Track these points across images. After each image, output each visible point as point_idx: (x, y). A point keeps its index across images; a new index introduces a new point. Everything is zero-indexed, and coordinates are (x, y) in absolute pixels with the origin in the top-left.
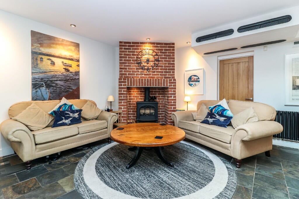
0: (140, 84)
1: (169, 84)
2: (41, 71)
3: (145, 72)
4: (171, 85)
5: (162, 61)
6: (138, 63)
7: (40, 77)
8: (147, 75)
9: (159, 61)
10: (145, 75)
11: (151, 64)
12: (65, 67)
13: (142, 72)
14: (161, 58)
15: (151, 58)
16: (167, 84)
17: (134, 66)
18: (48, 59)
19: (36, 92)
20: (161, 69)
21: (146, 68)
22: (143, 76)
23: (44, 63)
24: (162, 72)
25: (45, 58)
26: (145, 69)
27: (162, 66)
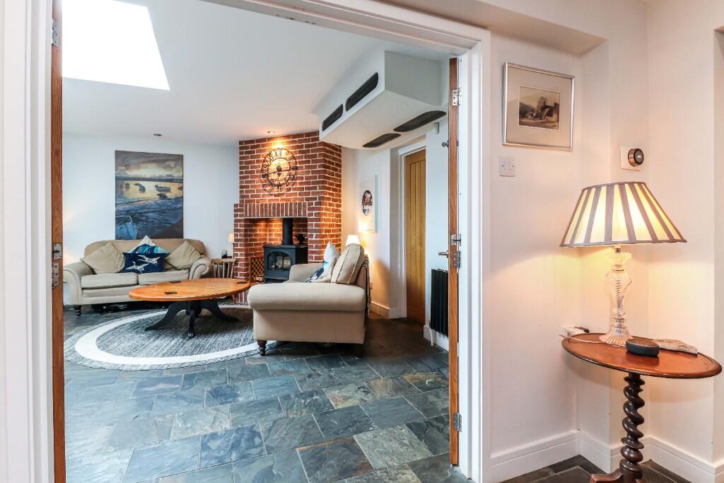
0: (262, 213)
1: (307, 212)
2: (127, 201)
3: (276, 191)
4: (311, 215)
5: (302, 168)
6: (264, 176)
7: (126, 210)
8: (279, 195)
9: (296, 168)
10: (275, 195)
11: (285, 174)
12: (159, 193)
13: (270, 191)
14: (301, 163)
15: (284, 164)
16: (305, 212)
17: (258, 182)
18: (137, 184)
19: (121, 228)
20: (300, 184)
21: (276, 183)
22: (273, 198)
23: (130, 190)
24: (303, 189)
25: (132, 183)
26: (275, 185)
27: (302, 178)
